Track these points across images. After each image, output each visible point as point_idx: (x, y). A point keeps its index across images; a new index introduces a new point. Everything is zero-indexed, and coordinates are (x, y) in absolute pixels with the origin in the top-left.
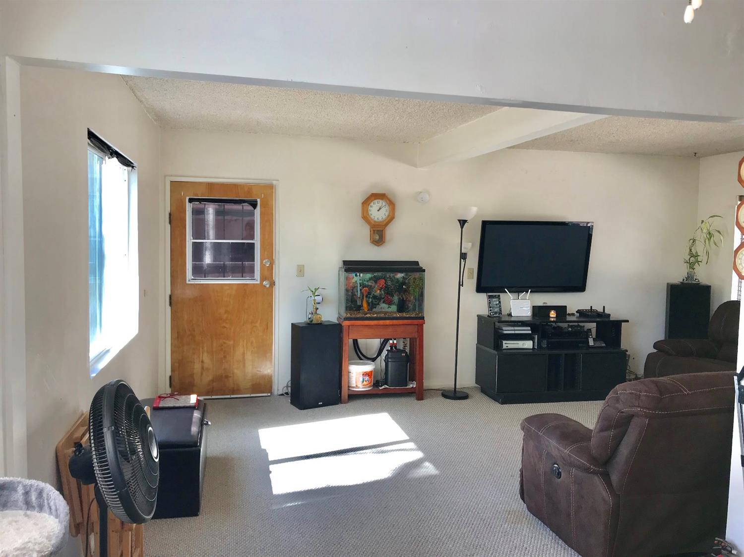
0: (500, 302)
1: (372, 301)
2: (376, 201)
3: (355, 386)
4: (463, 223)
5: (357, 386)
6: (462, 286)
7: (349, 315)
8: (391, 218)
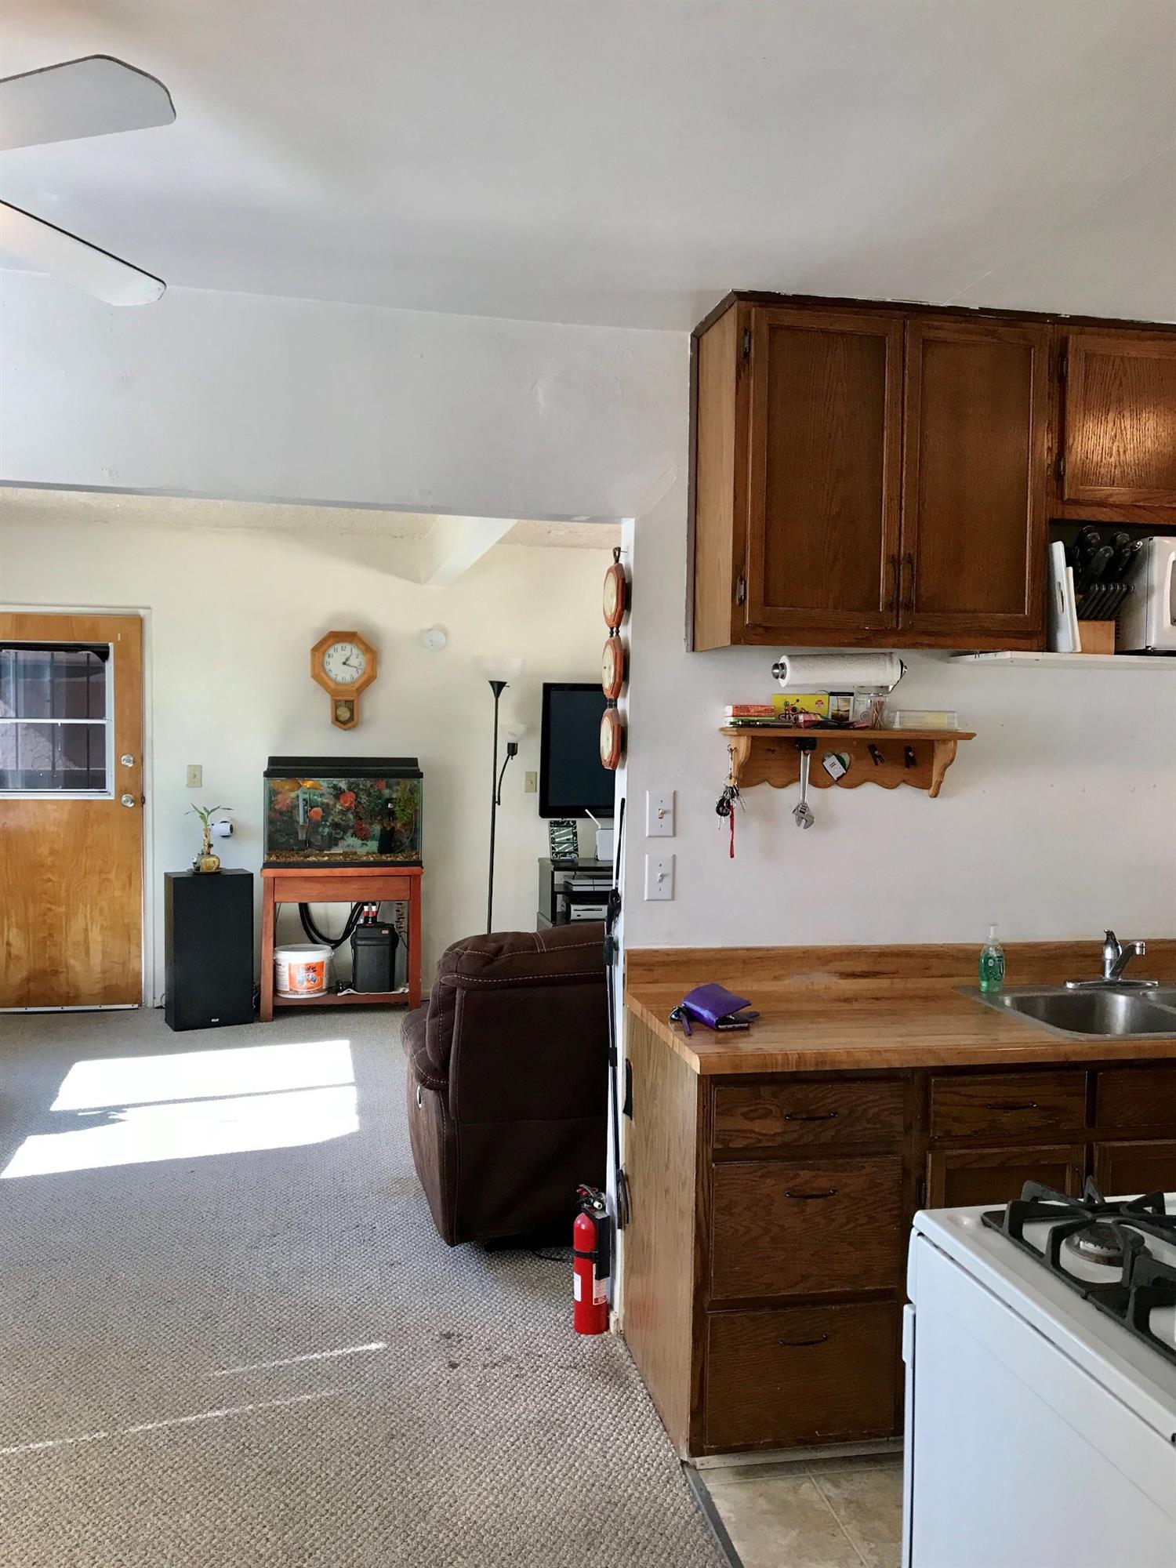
0: (575, 834)
1: (330, 834)
2: (339, 646)
3: (288, 990)
4: (498, 687)
5: (291, 990)
6: (499, 804)
7: (273, 858)
8: (370, 678)
